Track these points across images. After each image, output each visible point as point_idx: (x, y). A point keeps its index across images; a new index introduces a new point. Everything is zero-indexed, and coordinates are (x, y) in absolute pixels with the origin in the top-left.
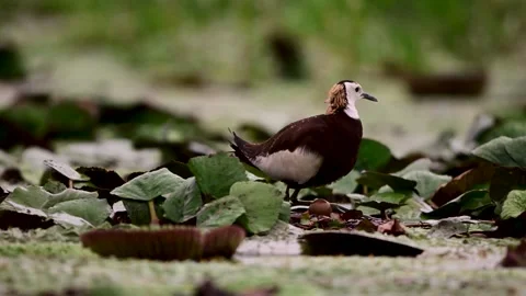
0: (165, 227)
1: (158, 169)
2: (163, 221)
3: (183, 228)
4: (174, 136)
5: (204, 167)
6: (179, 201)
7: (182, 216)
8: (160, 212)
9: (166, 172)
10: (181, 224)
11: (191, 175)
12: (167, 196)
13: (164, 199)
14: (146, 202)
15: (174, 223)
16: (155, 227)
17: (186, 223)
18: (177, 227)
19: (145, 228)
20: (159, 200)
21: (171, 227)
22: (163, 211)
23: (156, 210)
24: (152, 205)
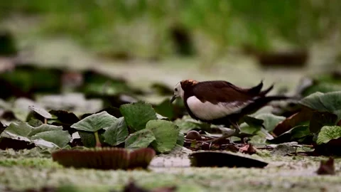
0: (105, 149)
1: (100, 112)
2: (104, 145)
3: (116, 149)
4: (111, 91)
5: (129, 111)
6: (114, 132)
7: (116, 141)
8: (102, 139)
9: (106, 114)
10: (115, 147)
11: (121, 116)
12: (106, 129)
13: (104, 131)
14: (93, 133)
15: (111, 146)
16: (99, 149)
17: (118, 146)
18: (113, 149)
19: (92, 149)
20: (101, 131)
21: (108, 149)
22: (103, 139)
23: (99, 137)
24: (96, 134)
